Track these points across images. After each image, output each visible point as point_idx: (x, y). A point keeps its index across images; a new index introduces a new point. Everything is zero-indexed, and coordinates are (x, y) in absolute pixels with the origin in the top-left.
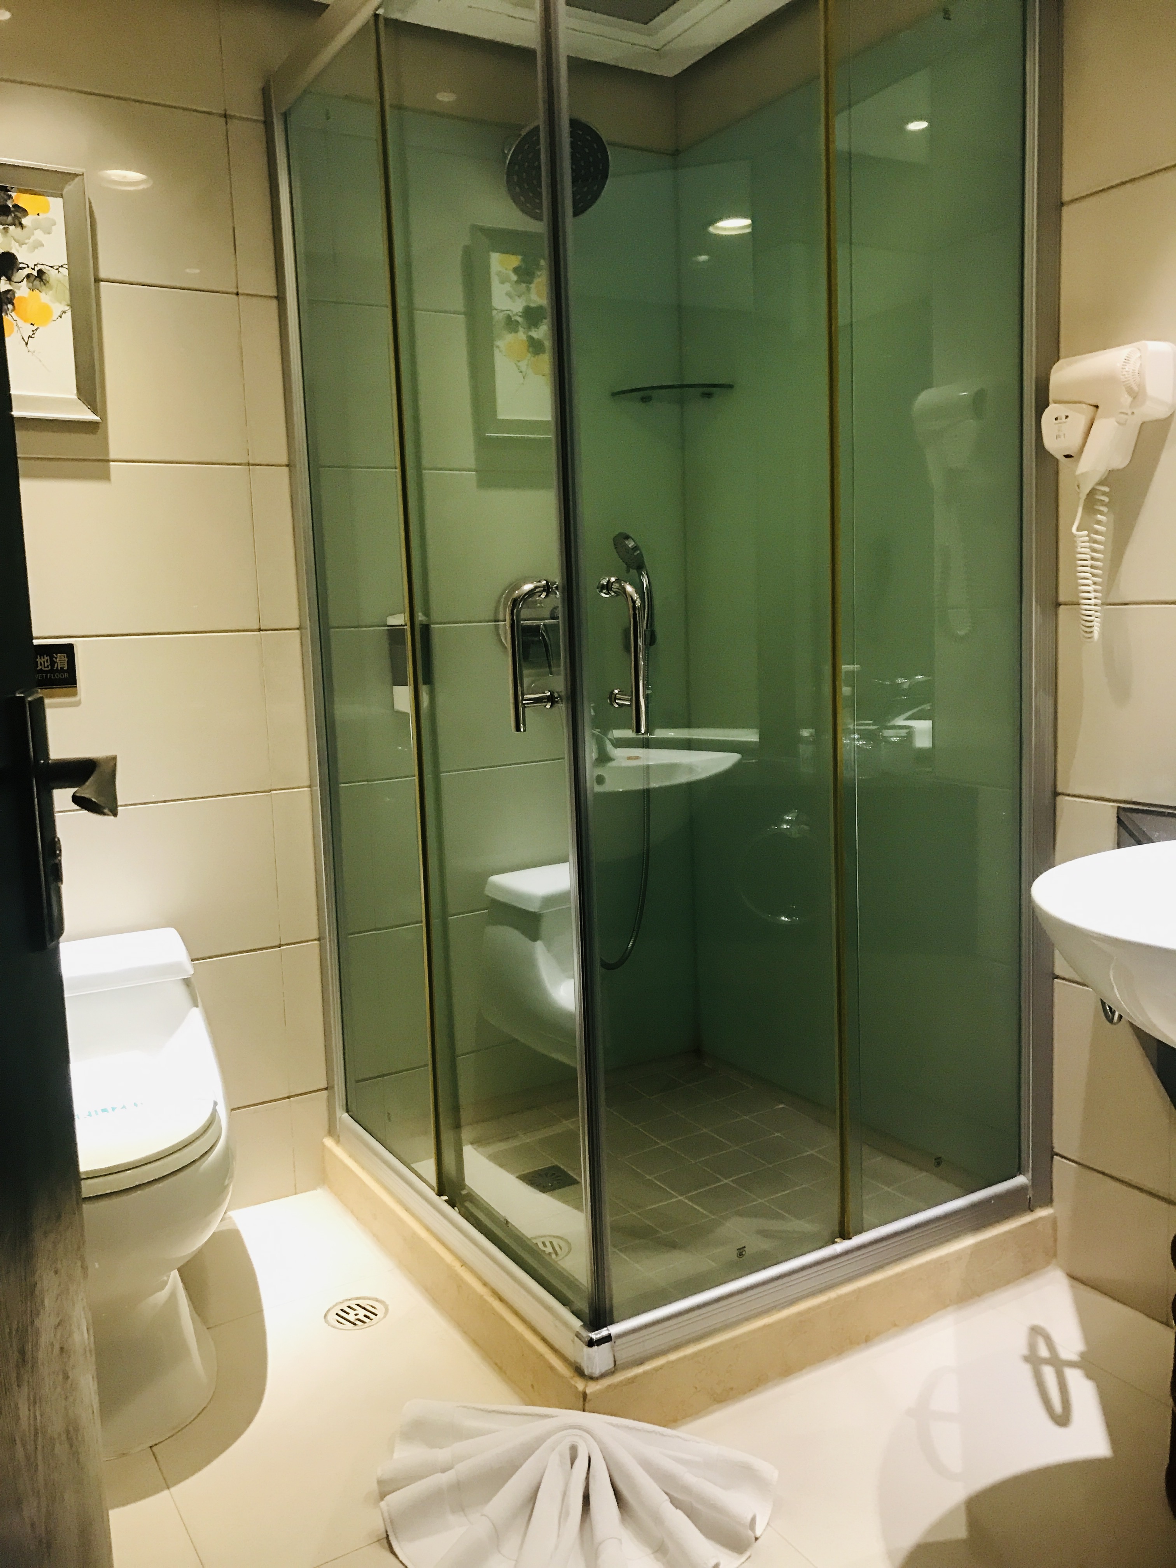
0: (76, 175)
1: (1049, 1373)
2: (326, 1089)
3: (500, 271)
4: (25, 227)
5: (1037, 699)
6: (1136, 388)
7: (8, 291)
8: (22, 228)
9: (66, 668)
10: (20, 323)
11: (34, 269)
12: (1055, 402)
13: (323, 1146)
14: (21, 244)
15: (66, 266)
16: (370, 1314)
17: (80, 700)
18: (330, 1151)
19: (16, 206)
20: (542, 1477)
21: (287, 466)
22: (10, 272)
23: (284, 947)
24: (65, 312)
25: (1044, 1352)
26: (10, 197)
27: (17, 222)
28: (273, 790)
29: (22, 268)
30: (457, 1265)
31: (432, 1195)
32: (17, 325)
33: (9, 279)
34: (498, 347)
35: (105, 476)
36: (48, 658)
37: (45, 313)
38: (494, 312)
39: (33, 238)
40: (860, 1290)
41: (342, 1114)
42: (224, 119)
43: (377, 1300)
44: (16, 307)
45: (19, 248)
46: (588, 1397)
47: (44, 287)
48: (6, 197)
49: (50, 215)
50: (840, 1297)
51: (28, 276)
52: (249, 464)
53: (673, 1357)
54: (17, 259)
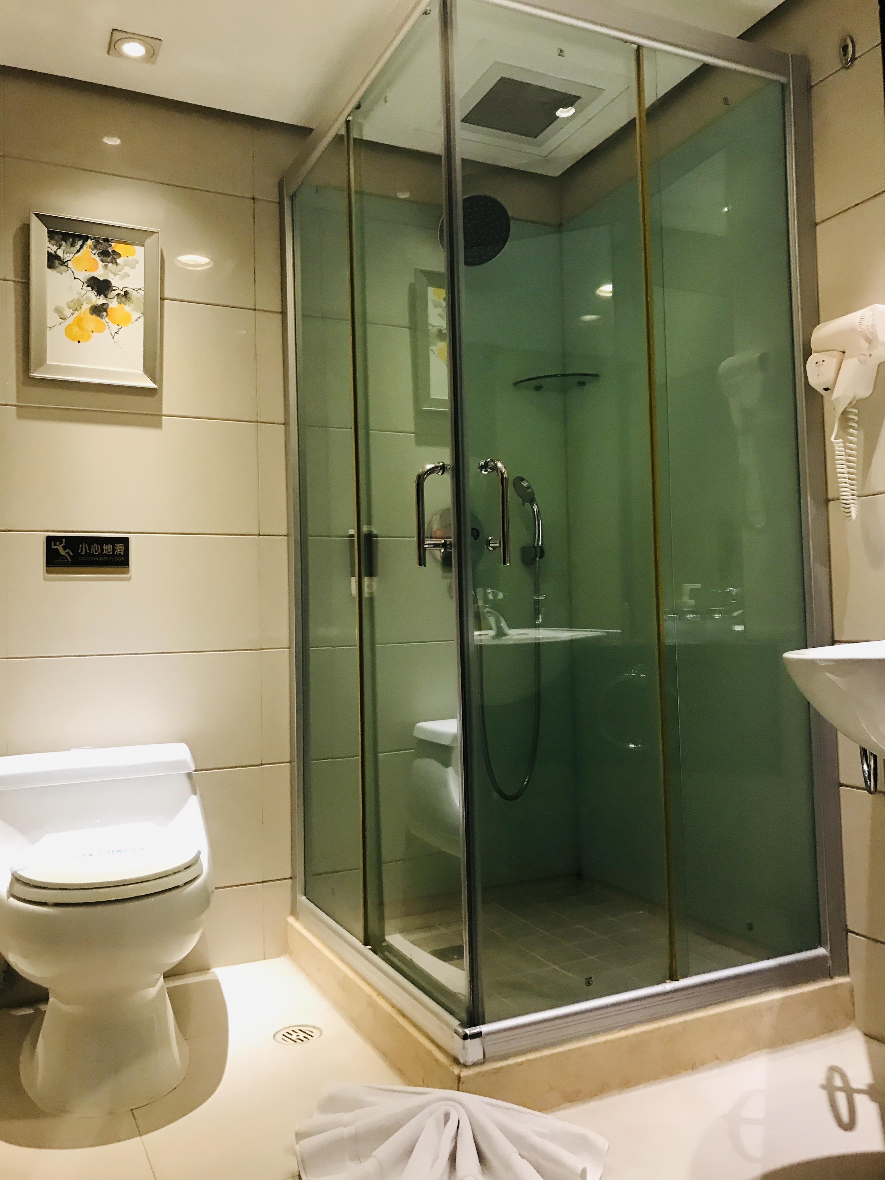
0: (155, 232)
1: (841, 1098)
2: (291, 878)
3: (435, 300)
4: (119, 264)
5: (817, 570)
6: (871, 337)
7: (103, 304)
8: (117, 265)
9: (122, 554)
10: (110, 324)
11: (122, 290)
12: (816, 352)
13: (287, 922)
14: (115, 275)
15: (143, 289)
16: (308, 1036)
17: (131, 577)
18: (292, 927)
19: (113, 251)
20: (421, 1134)
21: (284, 424)
22: (107, 293)
23: (265, 766)
24: (139, 318)
25: (838, 1082)
26: (110, 246)
27: (114, 261)
28: (263, 649)
29: (114, 290)
30: (374, 995)
31: (359, 945)
32: (108, 325)
33: (106, 296)
34: (432, 350)
35: (159, 425)
36: (111, 546)
37: (127, 319)
38: (430, 327)
39: (123, 271)
40: (686, 1022)
41: (302, 897)
42: (253, 201)
43: (315, 1027)
44: (109, 314)
45: (113, 277)
46: (462, 1080)
47: (127, 302)
48: (108, 245)
49: (135, 257)
50: (668, 1027)
51: (118, 295)
52: (257, 422)
53: (531, 1056)
54: (111, 284)
